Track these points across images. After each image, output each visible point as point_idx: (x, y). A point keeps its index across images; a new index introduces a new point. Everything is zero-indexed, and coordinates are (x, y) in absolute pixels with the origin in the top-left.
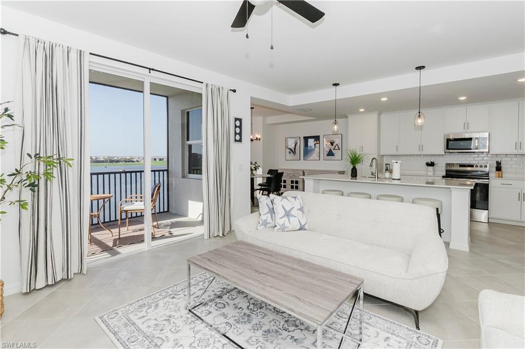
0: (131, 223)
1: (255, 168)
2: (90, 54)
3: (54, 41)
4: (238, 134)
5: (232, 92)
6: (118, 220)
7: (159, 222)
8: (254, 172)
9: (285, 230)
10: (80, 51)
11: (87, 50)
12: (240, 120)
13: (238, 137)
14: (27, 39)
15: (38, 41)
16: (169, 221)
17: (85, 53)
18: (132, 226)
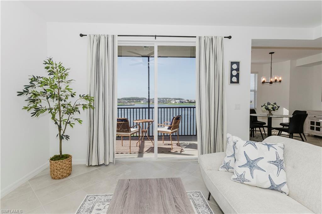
0: (165, 139)
1: (272, 108)
2: (118, 36)
3: (101, 34)
4: (234, 76)
5: (228, 39)
6: (162, 136)
7: (180, 142)
8: (273, 112)
9: (244, 182)
10: (113, 35)
11: (116, 34)
12: (238, 63)
13: (234, 79)
14: (90, 36)
15: (94, 36)
16: (188, 143)
17: (115, 36)
18: (165, 141)
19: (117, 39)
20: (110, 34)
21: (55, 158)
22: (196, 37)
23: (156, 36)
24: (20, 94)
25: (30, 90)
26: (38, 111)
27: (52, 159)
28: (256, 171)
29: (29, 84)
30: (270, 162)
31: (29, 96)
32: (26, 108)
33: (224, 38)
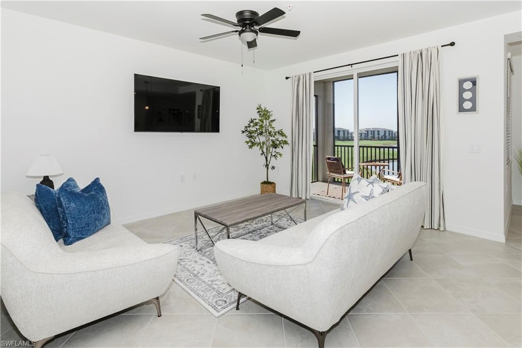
19: (313, 75)
20: (307, 72)
21: (264, 183)
22: (398, 55)
23: (352, 65)
24: (243, 132)
25: (248, 129)
26: (253, 144)
27: (262, 183)
28: (351, 202)
29: (247, 125)
30: (363, 196)
31: (247, 133)
32: (246, 142)
33: (440, 49)
